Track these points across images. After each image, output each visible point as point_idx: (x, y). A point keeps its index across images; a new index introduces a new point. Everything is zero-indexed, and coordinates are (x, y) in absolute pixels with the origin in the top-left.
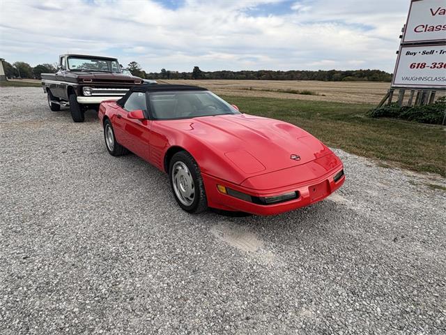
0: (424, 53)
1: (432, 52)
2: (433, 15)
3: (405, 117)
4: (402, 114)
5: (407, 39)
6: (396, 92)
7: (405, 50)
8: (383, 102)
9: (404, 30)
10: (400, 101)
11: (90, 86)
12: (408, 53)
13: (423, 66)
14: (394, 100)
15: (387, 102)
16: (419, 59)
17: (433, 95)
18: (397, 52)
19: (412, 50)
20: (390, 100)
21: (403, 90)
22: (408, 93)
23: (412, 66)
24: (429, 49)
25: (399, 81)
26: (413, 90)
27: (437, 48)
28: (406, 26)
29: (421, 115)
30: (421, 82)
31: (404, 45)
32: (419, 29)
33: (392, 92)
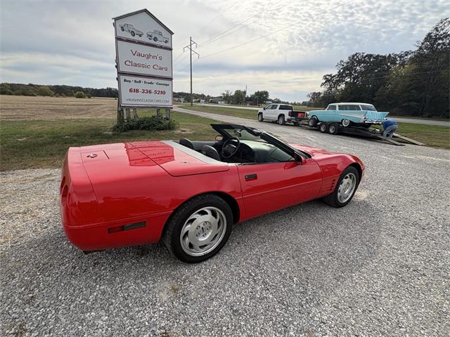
0: (135, 81)
1: (140, 82)
2: (134, 55)
5: (123, 68)
7: (122, 78)
9: (117, 61)
12: (125, 80)
13: (137, 91)
16: (135, 86)
18: (117, 79)
19: (128, 78)
21: (128, 108)
23: (131, 90)
24: (138, 79)
25: (124, 101)
26: (135, 108)
27: (142, 79)
28: (117, 58)
31: (120, 73)
32: (127, 63)
33: (122, 110)
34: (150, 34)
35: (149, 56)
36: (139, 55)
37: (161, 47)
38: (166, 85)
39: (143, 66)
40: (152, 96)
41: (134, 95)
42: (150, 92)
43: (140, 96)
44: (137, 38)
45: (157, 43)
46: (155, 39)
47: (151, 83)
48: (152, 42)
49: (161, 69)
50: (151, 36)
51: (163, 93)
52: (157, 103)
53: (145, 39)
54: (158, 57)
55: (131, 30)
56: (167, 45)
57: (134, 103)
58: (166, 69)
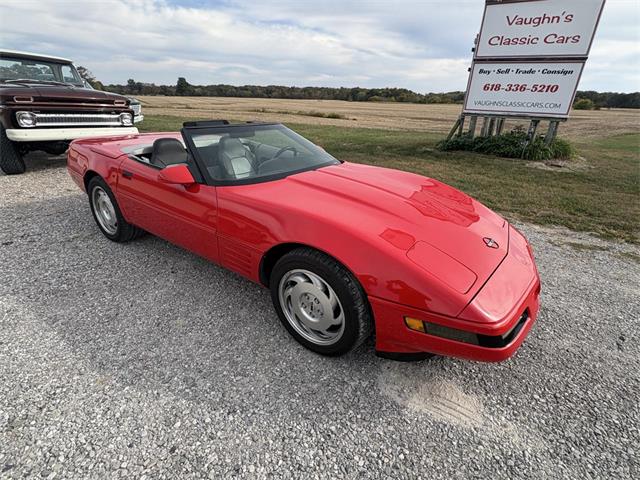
0: (499, 71)
1: (507, 71)
2: (510, 24)
3: (481, 150)
4: (477, 146)
5: (481, 54)
6: (468, 119)
7: (479, 67)
8: (454, 130)
9: (477, 41)
10: (471, 131)
11: (31, 110)
12: (481, 71)
13: (497, 87)
14: (466, 127)
15: (457, 132)
16: (494, 78)
17: (502, 123)
18: (470, 70)
19: (485, 67)
20: (461, 129)
21: (475, 116)
22: (480, 121)
23: (486, 88)
24: (504, 67)
25: (471, 105)
26: (486, 117)
27: (513, 67)
28: (479, 36)
29: (498, 147)
30: (496, 108)
31: (477, 60)
32: (494, 41)
33: (463, 119)
35: (540, 21)
36: (522, 22)
38: (565, 73)
39: (523, 41)
40: (527, 96)
41: (491, 95)
42: (523, 88)
43: (500, 95)
47: (531, 72)
49: (563, 40)
51: (553, 89)
52: (532, 109)
54: (563, 18)
57: (486, 108)
58: (576, 39)
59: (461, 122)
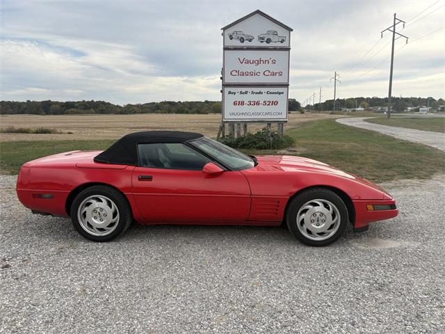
0: (241, 93)
1: (246, 93)
2: (242, 63)
4: (241, 144)
5: (229, 80)
6: (227, 125)
7: (227, 90)
8: (219, 134)
9: (223, 73)
12: (230, 93)
13: (242, 103)
14: (227, 133)
15: (221, 136)
16: (239, 98)
17: (245, 126)
18: (221, 91)
19: (232, 90)
20: (223, 133)
21: (232, 124)
23: (235, 103)
24: (244, 90)
25: (228, 116)
26: (239, 123)
27: (249, 90)
28: (223, 69)
30: (244, 117)
31: (225, 85)
32: (234, 73)
33: (224, 126)
34: (262, 36)
35: (259, 62)
36: (248, 62)
37: (275, 49)
38: (280, 93)
39: (252, 74)
40: (261, 108)
41: (239, 109)
42: (258, 103)
43: (245, 108)
44: (246, 44)
45: (271, 45)
46: (269, 41)
47: (260, 93)
48: (265, 44)
49: (274, 74)
50: (263, 39)
51: (275, 103)
52: (266, 117)
53: (256, 43)
54: (270, 62)
55: (240, 36)
56: (284, 45)
57: (237, 117)
58: (280, 74)
59: (222, 128)
